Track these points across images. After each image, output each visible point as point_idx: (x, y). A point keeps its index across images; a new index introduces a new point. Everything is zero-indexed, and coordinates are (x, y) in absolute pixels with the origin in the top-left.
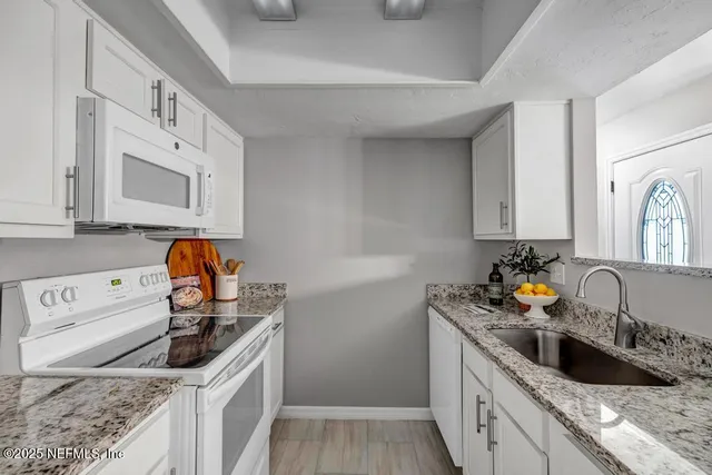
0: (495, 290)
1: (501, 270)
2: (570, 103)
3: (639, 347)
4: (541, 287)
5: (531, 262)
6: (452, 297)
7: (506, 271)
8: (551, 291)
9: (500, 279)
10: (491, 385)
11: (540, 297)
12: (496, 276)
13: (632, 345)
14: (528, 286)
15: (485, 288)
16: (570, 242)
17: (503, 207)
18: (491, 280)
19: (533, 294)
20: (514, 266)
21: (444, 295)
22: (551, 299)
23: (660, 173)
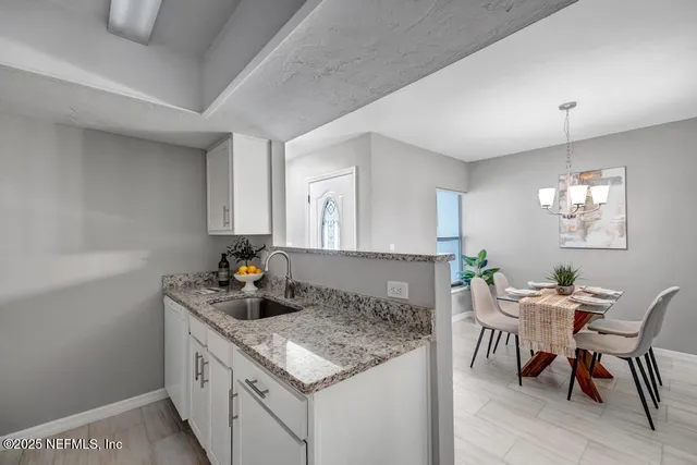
0: (223, 274)
1: (228, 258)
2: (270, 142)
3: (296, 297)
4: (252, 268)
5: (248, 250)
6: (188, 285)
7: (231, 259)
8: (258, 271)
9: (227, 266)
10: (206, 341)
11: (251, 275)
12: (224, 263)
13: (293, 296)
14: (243, 268)
15: (217, 274)
16: (270, 236)
17: (226, 210)
18: (220, 266)
19: (246, 274)
20: (237, 254)
21: (180, 284)
22: (258, 275)
23: (330, 194)
